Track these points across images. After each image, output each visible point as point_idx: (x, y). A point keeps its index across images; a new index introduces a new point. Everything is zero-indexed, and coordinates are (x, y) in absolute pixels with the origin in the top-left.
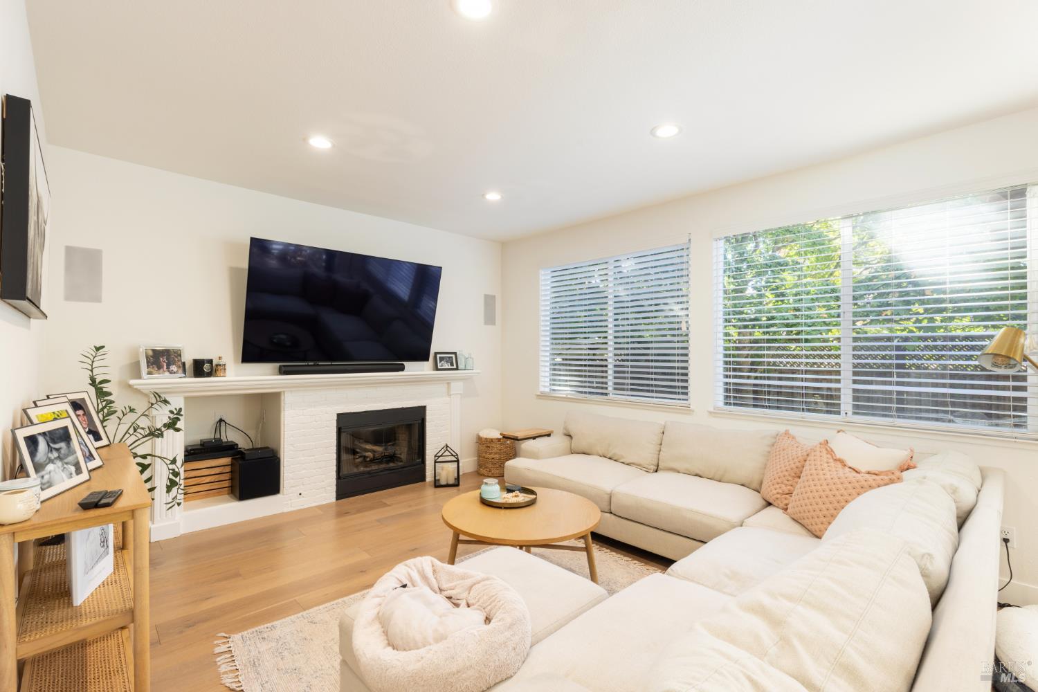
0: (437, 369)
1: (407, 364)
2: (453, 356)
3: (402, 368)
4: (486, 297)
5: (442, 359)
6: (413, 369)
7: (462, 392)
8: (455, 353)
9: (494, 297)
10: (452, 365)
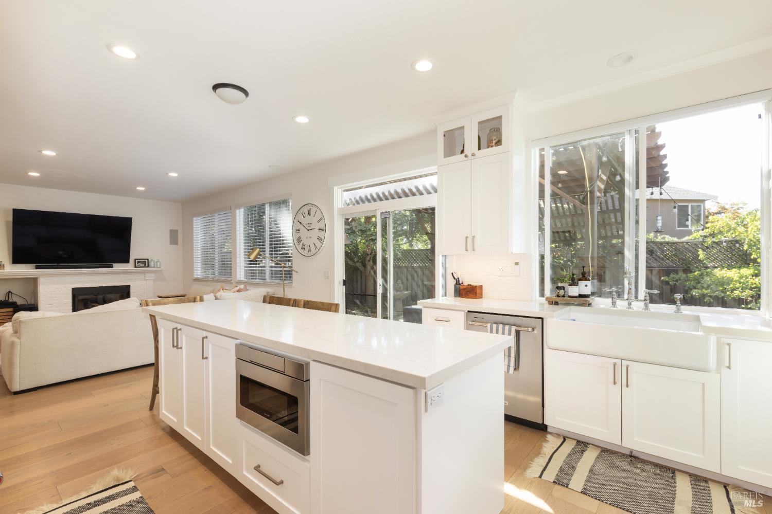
0: (136, 267)
1: (115, 265)
2: (147, 261)
3: (112, 267)
4: (171, 231)
5: (138, 262)
6: (118, 267)
7: (153, 278)
8: (148, 260)
9: (177, 231)
10: (145, 265)
